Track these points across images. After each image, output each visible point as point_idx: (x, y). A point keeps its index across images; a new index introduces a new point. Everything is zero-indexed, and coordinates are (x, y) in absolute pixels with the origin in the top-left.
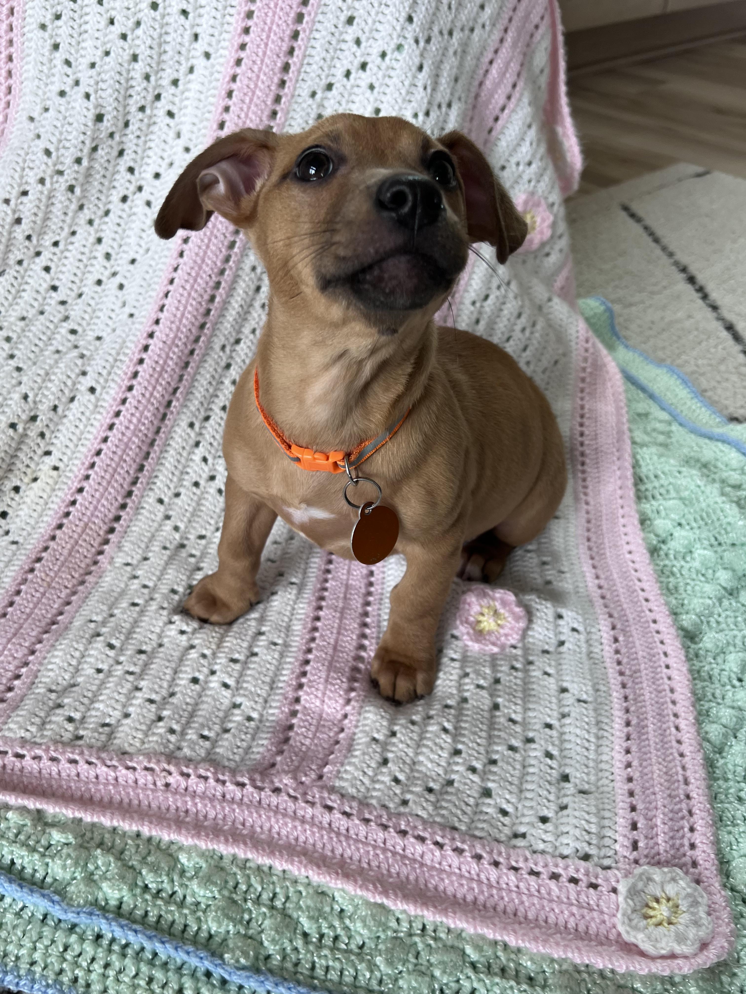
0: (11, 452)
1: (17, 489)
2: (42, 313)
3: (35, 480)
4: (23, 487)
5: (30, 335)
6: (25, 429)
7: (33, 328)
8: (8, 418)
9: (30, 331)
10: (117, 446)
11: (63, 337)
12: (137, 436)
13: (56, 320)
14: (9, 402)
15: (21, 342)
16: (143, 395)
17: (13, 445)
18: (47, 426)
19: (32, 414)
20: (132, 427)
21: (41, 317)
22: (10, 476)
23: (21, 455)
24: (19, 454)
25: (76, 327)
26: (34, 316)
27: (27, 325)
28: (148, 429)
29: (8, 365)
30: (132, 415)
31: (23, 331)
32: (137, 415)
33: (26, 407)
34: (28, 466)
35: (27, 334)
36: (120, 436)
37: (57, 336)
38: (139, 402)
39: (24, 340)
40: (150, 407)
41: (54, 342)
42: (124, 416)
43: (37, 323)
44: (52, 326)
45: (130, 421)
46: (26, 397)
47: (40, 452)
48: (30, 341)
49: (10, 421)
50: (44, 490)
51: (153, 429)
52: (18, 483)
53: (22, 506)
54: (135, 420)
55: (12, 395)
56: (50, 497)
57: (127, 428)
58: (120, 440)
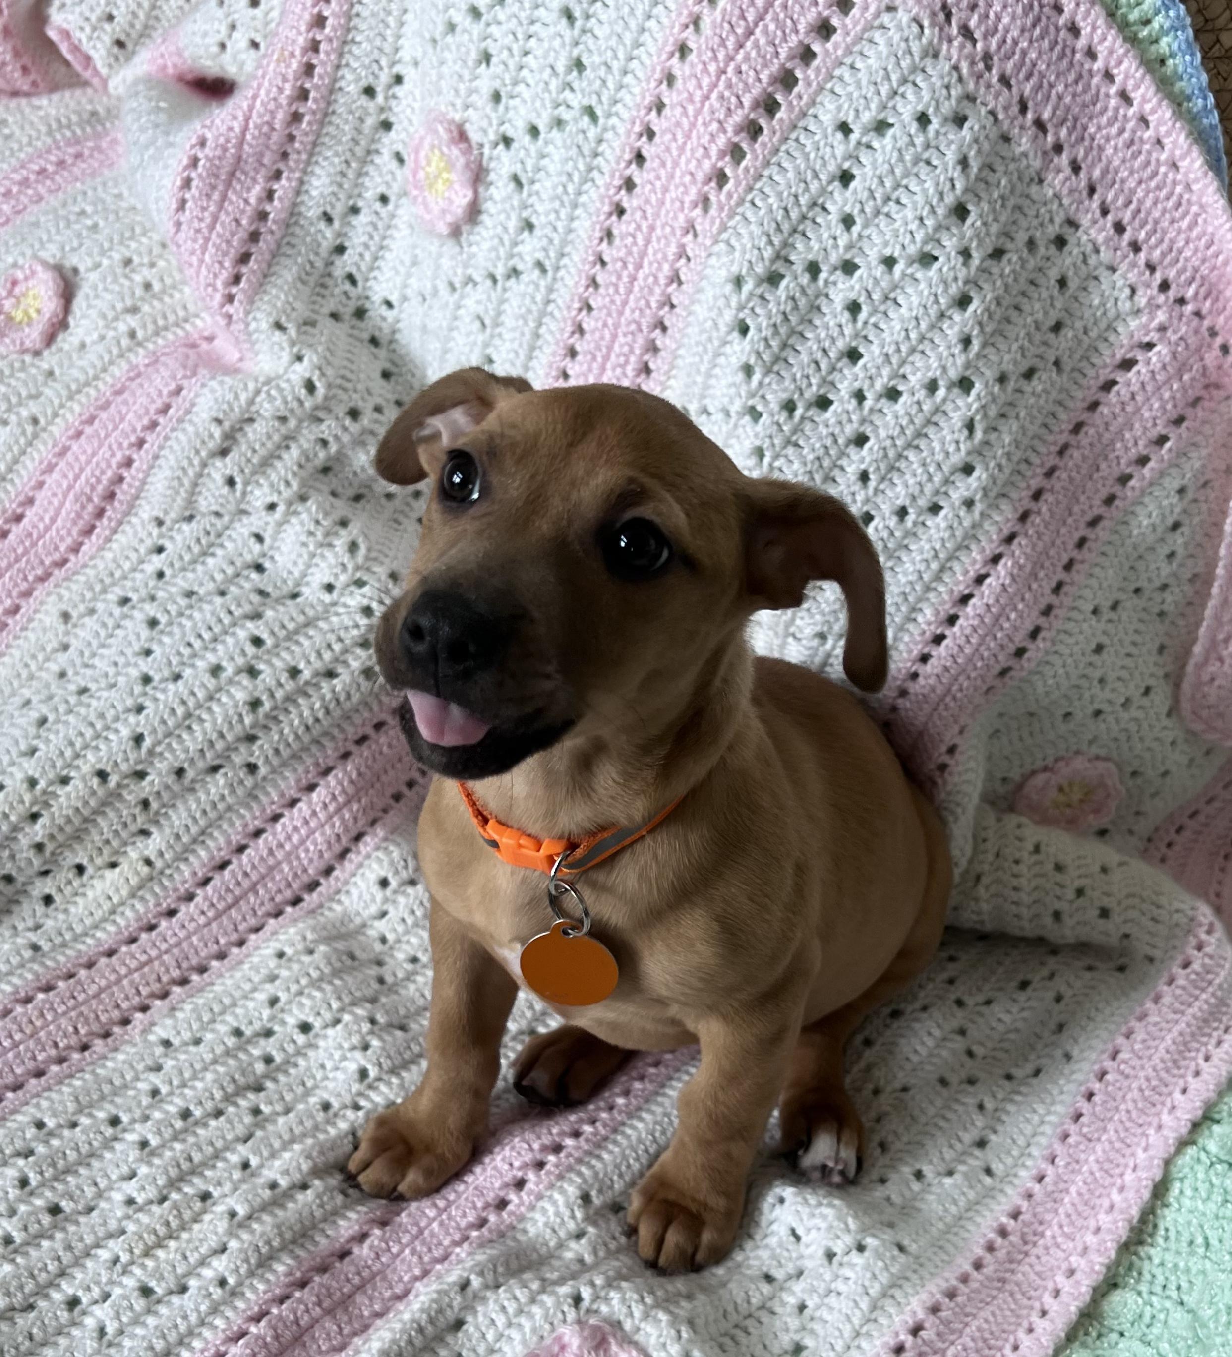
0: (86, 812)
1: (80, 869)
2: (222, 594)
3: (113, 865)
4: (90, 870)
5: (188, 624)
6: (119, 785)
7: (197, 615)
8: (100, 760)
9: (190, 617)
10: (254, 867)
11: (237, 642)
12: (290, 863)
13: (237, 613)
14: (112, 736)
15: (170, 634)
16: (325, 806)
17: (93, 803)
18: (158, 793)
19: (139, 768)
20: (287, 847)
21: (218, 600)
22: (77, 847)
23: (102, 822)
24: (99, 819)
25: (265, 636)
26: (209, 594)
27: (191, 607)
28: (311, 861)
29: (136, 665)
30: (296, 829)
31: (181, 614)
32: (303, 832)
33: (133, 756)
34: (107, 842)
35: (184, 621)
36: (265, 853)
37: (230, 640)
38: (314, 813)
39: (176, 629)
40: (327, 828)
41: (220, 647)
42: (284, 826)
43: (206, 607)
44: (227, 620)
45: (289, 838)
46: (138, 739)
47: (133, 828)
48: (184, 634)
49: (99, 766)
50: (117, 890)
51: (320, 865)
52: (85, 862)
53: (78, 899)
54: (295, 839)
55: (119, 726)
56: (123, 904)
57: (281, 846)
58: (262, 859)
